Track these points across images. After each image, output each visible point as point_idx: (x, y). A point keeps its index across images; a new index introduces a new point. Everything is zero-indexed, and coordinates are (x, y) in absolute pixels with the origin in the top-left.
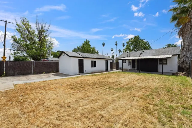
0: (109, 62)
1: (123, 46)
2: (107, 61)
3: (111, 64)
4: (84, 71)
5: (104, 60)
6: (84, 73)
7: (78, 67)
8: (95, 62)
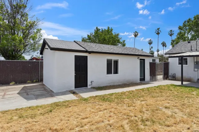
0: (148, 61)
1: (171, 35)
2: (144, 60)
3: (153, 66)
4: (89, 83)
5: (137, 57)
6: (89, 87)
7: (74, 74)
8: (116, 62)
